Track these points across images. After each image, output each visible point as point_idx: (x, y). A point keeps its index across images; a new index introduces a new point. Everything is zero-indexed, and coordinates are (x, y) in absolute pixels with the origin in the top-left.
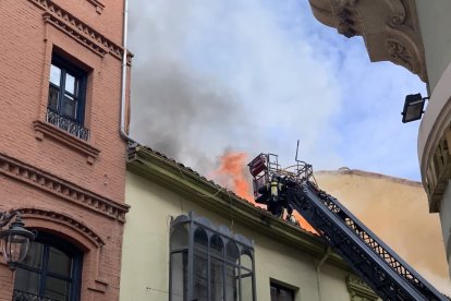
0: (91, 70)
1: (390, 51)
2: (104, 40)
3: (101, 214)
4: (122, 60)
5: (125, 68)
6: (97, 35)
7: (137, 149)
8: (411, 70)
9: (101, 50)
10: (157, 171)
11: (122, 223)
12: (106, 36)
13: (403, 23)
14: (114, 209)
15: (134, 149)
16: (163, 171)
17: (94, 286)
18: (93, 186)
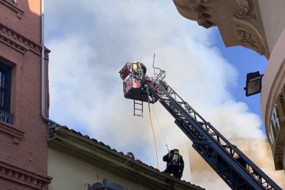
0: (15, 65)
1: (240, 38)
2: (24, 39)
3: (27, 186)
4: (41, 56)
5: (43, 62)
6: (19, 36)
7: (56, 129)
8: (258, 52)
9: (22, 49)
12: (27, 36)
13: (248, 14)
14: (38, 181)
15: (54, 129)
18: (19, 163)
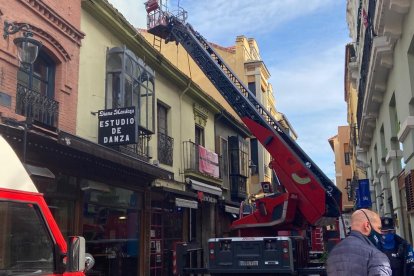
3: (68, 37)
10: (100, 10)
11: (79, 46)
14: (76, 35)
16: (105, 12)
17: (64, 89)
